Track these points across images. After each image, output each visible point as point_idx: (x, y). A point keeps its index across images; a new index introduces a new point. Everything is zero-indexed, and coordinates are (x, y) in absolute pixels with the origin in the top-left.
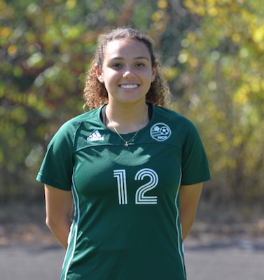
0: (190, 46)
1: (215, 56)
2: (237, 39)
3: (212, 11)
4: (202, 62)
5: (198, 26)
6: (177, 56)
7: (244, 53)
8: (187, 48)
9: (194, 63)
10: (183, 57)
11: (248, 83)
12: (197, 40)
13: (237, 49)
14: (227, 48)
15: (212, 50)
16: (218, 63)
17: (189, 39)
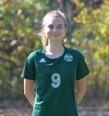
0: (76, 36)
1: (85, 40)
2: (94, 32)
3: (84, 22)
4: (81, 42)
5: (79, 28)
6: (71, 40)
7: (97, 38)
8: (74, 37)
9: (77, 42)
10: (73, 40)
11: (99, 50)
12: (78, 33)
13: (94, 36)
14: (91, 36)
15: (84, 37)
16: (87, 43)
17: (75, 33)
